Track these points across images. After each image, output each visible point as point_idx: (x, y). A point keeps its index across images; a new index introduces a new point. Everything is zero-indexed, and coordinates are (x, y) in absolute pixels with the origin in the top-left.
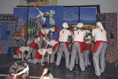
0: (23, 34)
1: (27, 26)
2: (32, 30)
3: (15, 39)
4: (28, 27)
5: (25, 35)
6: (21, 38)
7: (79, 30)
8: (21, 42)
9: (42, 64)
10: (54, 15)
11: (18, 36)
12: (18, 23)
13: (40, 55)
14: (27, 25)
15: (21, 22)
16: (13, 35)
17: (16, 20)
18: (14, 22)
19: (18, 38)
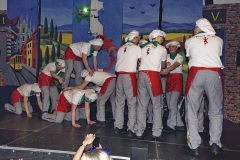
0: (30, 56)
1: (39, 38)
2: (50, 47)
3: (13, 69)
4: (42, 40)
5: (34, 60)
6: (26, 66)
7: (150, 45)
8: (26, 74)
9: (73, 123)
10: (101, 12)
11: (19, 60)
12: (17, 31)
13: (68, 103)
14: (37, 37)
15: (25, 29)
16: (8, 59)
17: (14, 23)
18: (10, 29)
19: (18, 66)
